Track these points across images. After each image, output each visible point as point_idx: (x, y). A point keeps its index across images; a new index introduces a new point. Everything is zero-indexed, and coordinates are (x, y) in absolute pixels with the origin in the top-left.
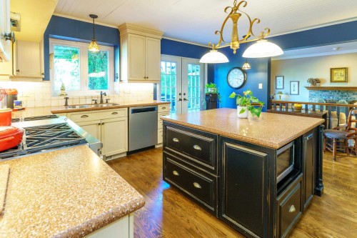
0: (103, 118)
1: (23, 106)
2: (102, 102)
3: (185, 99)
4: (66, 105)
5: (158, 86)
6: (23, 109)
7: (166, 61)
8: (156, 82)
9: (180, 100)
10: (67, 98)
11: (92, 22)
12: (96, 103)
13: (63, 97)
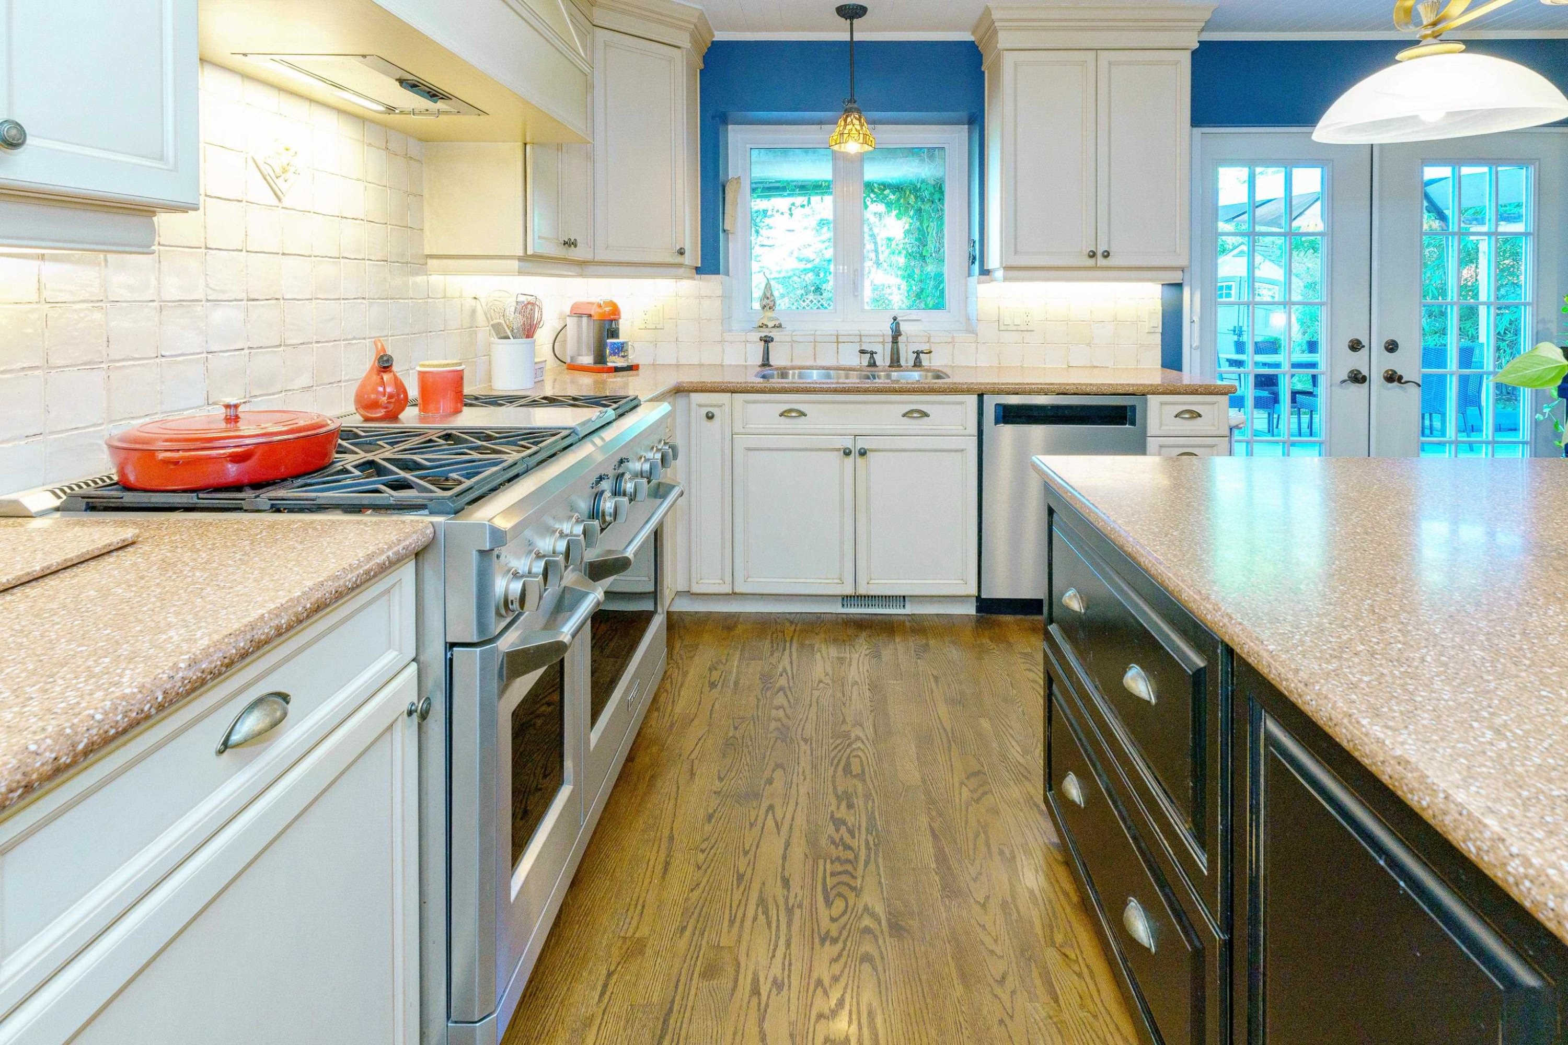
0: (866, 428)
1: (633, 359)
2: (895, 362)
3: (1392, 377)
4: (766, 363)
5: (1190, 300)
6: (632, 368)
7: (1252, 163)
8: (1176, 277)
9: (1357, 378)
10: (767, 340)
11: (846, 37)
12: (873, 364)
13: (756, 336)
